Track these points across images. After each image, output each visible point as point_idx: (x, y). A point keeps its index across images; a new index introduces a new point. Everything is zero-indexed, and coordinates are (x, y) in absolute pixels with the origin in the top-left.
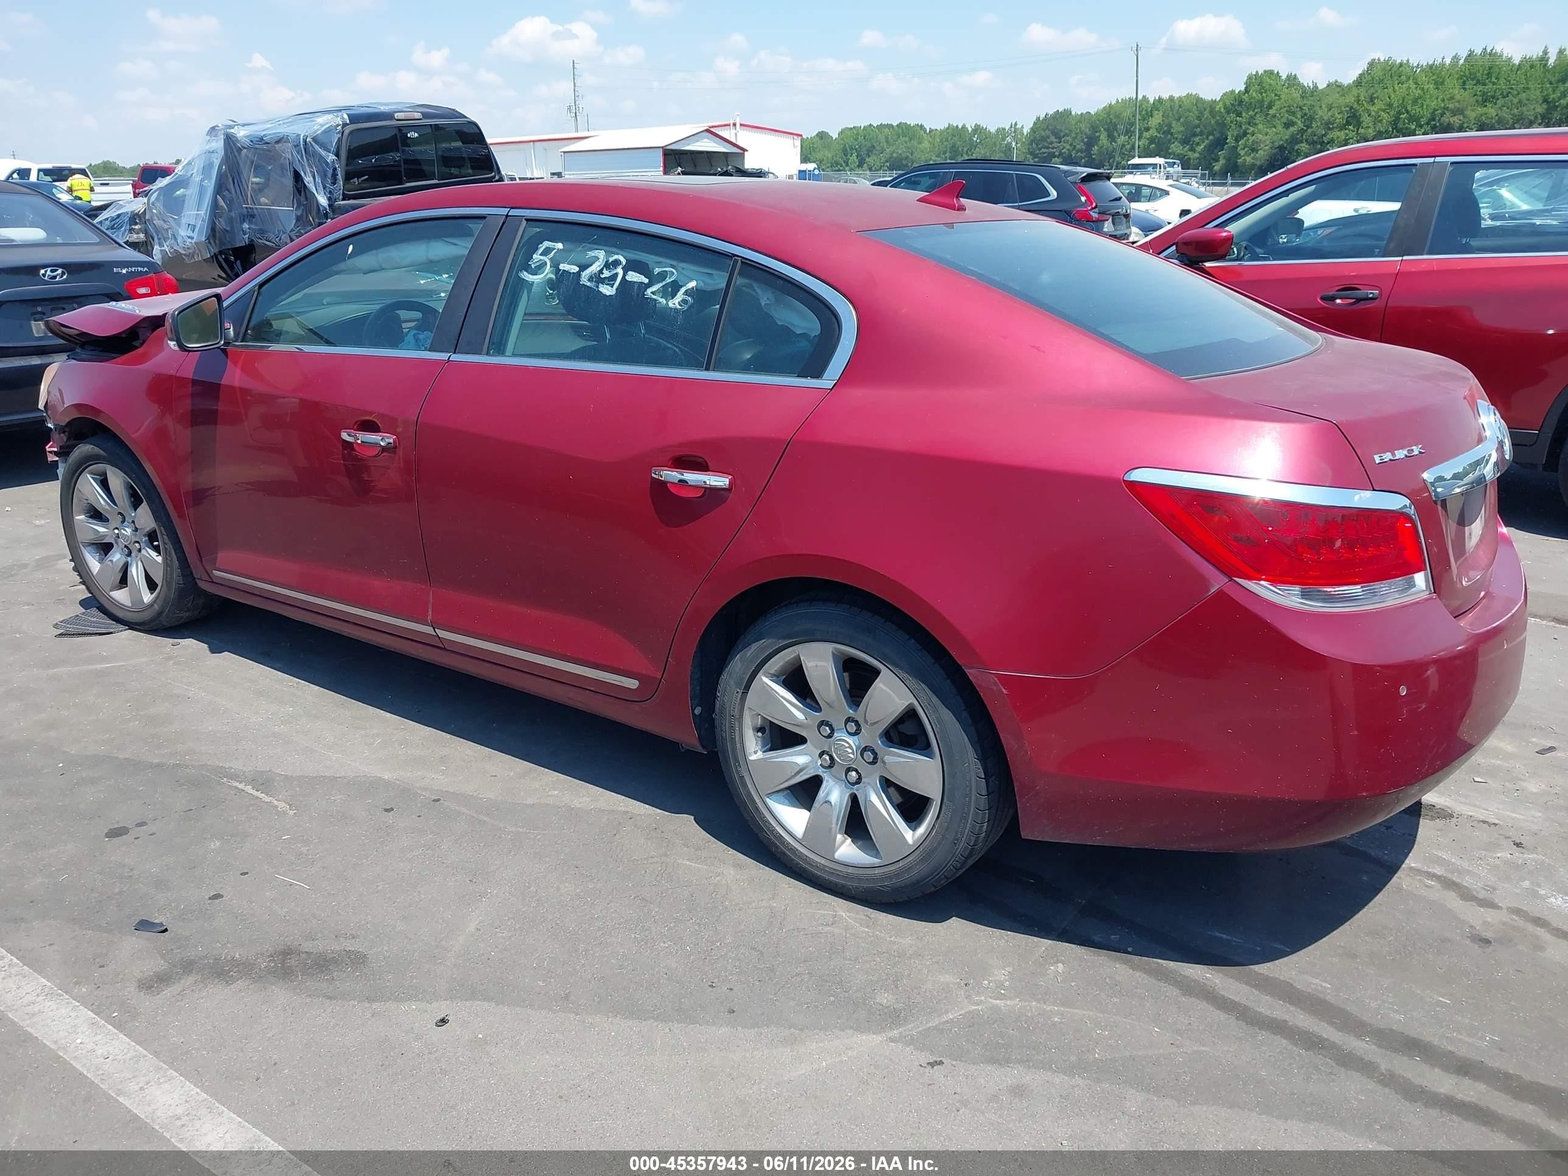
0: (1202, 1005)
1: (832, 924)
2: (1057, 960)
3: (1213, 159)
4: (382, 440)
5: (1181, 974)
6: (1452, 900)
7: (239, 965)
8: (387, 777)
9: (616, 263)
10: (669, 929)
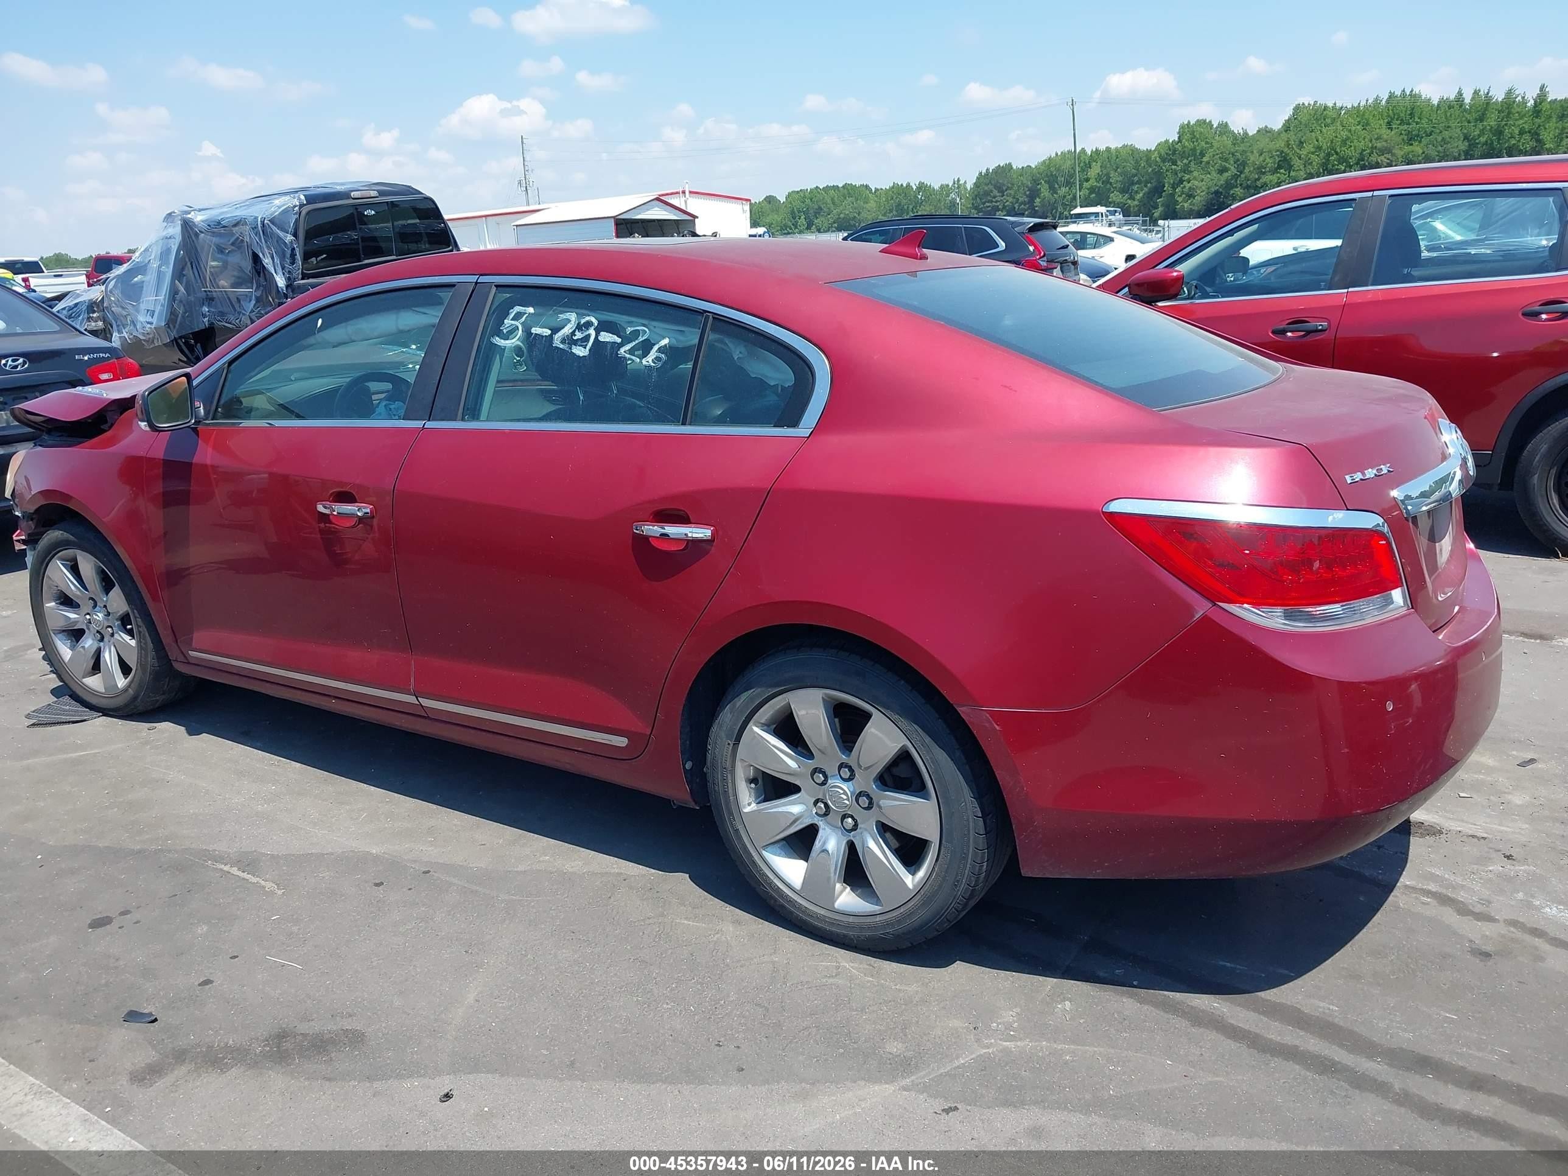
0: (1212, 1035)
1: (836, 975)
2: (1064, 998)
3: (1152, 207)
4: (358, 510)
5: (1188, 1005)
6: (1449, 916)
7: (232, 1051)
8: (374, 851)
9: (588, 324)
10: (671, 990)
